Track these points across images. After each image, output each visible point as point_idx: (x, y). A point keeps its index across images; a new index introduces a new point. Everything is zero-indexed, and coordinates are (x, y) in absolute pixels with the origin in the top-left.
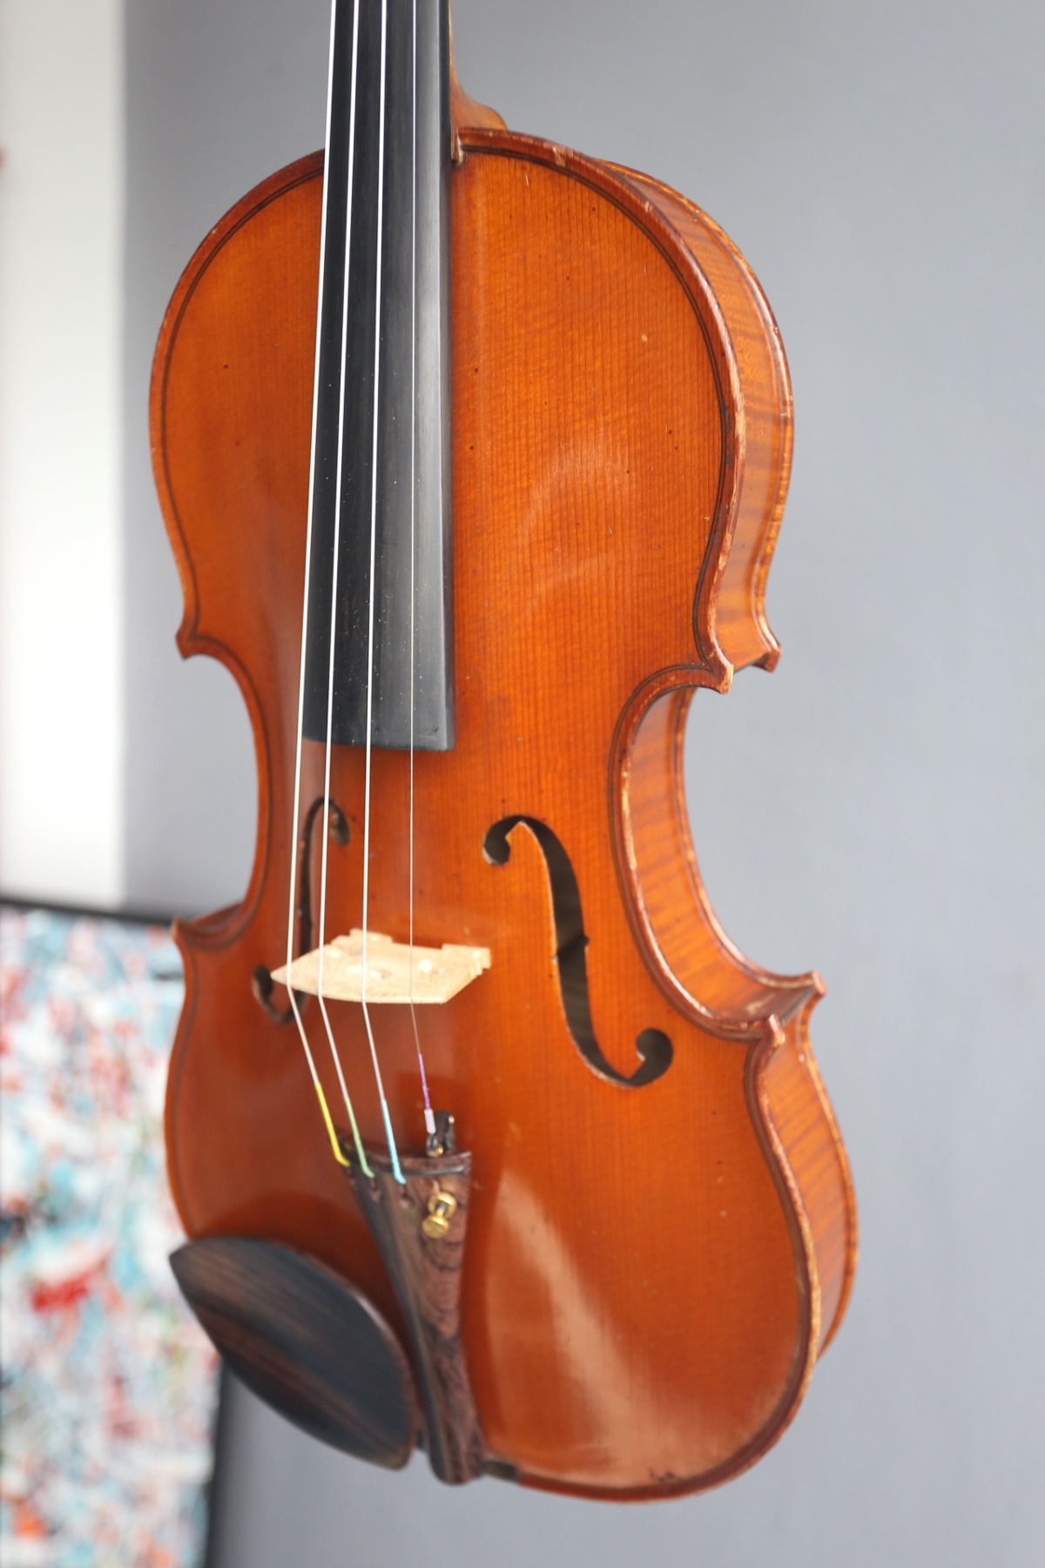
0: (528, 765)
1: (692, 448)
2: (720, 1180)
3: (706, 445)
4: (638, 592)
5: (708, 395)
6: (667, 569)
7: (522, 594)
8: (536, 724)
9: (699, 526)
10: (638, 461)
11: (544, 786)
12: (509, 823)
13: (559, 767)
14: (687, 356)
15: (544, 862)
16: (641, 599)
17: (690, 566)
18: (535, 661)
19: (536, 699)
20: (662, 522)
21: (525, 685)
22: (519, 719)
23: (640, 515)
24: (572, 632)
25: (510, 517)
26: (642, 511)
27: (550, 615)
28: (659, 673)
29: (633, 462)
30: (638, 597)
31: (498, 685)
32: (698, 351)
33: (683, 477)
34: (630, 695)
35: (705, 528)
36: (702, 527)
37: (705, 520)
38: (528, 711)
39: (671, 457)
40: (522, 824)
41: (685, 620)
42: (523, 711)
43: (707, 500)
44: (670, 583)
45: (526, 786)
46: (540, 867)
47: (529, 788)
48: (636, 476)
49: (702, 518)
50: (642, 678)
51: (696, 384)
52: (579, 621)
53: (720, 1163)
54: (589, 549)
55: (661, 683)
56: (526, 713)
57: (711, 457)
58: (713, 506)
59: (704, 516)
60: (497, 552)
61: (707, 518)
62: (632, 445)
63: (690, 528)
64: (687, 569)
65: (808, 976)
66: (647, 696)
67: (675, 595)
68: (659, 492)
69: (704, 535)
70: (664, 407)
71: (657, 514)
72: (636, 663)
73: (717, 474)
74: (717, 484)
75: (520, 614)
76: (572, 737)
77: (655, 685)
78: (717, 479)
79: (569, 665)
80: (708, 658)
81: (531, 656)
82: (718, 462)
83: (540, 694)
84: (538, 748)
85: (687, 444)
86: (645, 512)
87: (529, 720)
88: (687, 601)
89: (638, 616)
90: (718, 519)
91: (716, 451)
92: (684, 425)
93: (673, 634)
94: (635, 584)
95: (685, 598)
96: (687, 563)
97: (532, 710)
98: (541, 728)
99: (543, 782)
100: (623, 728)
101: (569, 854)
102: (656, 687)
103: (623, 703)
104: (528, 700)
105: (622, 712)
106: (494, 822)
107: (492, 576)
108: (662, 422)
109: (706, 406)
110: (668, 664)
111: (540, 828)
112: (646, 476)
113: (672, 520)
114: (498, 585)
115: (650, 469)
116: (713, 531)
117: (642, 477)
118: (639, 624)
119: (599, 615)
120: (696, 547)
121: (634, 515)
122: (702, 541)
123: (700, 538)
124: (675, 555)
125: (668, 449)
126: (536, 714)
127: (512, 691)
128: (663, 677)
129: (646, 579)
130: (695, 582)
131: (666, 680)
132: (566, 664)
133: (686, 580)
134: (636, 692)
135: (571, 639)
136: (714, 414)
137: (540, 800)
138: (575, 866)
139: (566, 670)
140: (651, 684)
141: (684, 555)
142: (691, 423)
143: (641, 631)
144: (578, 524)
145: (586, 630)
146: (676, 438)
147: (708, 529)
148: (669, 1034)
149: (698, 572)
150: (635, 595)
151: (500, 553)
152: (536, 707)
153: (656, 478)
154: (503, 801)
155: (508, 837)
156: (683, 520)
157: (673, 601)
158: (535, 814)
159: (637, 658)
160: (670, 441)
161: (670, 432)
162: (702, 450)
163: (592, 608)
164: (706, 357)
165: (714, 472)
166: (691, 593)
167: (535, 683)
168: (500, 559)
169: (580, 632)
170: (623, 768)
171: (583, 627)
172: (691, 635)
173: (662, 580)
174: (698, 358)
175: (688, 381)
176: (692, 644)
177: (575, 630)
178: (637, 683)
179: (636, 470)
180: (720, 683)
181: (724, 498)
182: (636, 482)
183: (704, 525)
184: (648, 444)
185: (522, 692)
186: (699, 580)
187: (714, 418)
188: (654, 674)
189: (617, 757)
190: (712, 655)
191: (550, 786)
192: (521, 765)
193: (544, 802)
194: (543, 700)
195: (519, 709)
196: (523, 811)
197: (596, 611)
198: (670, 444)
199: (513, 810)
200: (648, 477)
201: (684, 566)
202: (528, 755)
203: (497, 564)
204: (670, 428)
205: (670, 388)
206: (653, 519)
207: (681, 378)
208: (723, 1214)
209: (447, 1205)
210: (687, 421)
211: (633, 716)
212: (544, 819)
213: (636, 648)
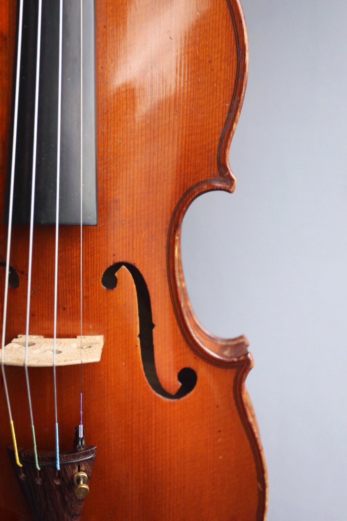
0: (127, 235)
1: (221, 69)
2: (219, 440)
3: (229, 68)
4: (189, 143)
5: (231, 43)
6: (205, 131)
7: (129, 144)
8: (133, 214)
9: (223, 109)
10: (192, 76)
11: (135, 246)
12: (117, 266)
13: (143, 235)
14: (220, 23)
15: (134, 286)
16: (190, 147)
17: (217, 129)
18: (133, 180)
19: (133, 201)
20: (203, 107)
21: (128, 193)
22: (124, 211)
23: (192, 104)
24: (153, 165)
25: (123, 104)
26: (193, 101)
27: (142, 156)
28: (198, 184)
29: (190, 76)
30: (188, 146)
31: (114, 193)
32: (227, 21)
33: (215, 84)
34: (181, 196)
35: (226, 110)
36: (224, 110)
37: (226, 106)
38: (129, 207)
39: (210, 74)
40: (124, 267)
41: (213, 157)
42: (126, 207)
43: (228, 96)
44: (206, 138)
45: (126, 247)
46: (133, 288)
47: (127, 247)
48: (191, 84)
49: (224, 105)
50: (189, 188)
51: (225, 37)
52: (158, 159)
53: (220, 431)
54: (164, 121)
55: (199, 189)
56: (128, 208)
57: (231, 74)
58: (230, 98)
59: (226, 104)
60: (116, 122)
61: (227, 105)
62: (190, 68)
63: (218, 110)
64: (215, 131)
65: (241, 337)
66: (192, 196)
67: (208, 144)
68: (202, 92)
69: (225, 114)
70: (207, 49)
71: (201, 103)
72: (186, 180)
73: (233, 83)
74: (233, 87)
75: (127, 155)
76: (150, 220)
77: (196, 190)
78: (233, 85)
79: (151, 182)
80: (225, 175)
81: (132, 177)
82: (234, 77)
83: (135, 197)
84: (133, 226)
85: (219, 67)
86: (194, 102)
87: (129, 211)
88: (215, 147)
89: (188, 156)
90: (233, 105)
91: (234, 71)
92: (218, 58)
93: (206, 164)
94: (187, 139)
95: (213, 145)
96: (215, 128)
97: (131, 206)
98: (135, 215)
99: (135, 244)
100: (177, 214)
101: (147, 281)
102: (197, 192)
103: (177, 201)
104: (129, 201)
105: (177, 206)
106: (109, 266)
107: (112, 135)
108: (206, 56)
109: (230, 49)
110: (203, 180)
111: (133, 269)
112: (196, 83)
113: (208, 106)
114: (116, 140)
115: (198, 80)
116: (230, 111)
117: (194, 84)
118: (188, 160)
119: (168, 156)
120: (221, 120)
121: (189, 104)
122: (224, 116)
123: (223, 115)
124: (209, 124)
125: (208, 70)
126: (133, 208)
127: (121, 196)
128: (200, 186)
129: (193, 136)
130: (219, 137)
131: (202, 188)
132: (149, 181)
133: (215, 136)
134: (185, 195)
135: (153, 168)
136: (233, 52)
137: (133, 254)
138: (149, 287)
139: (149, 184)
140: (193, 190)
141: (214, 124)
142: (221, 57)
143: (189, 163)
144: (159, 108)
145: (161, 163)
146: (213, 64)
147: (227, 111)
148: (195, 370)
149: (221, 132)
150: (187, 145)
151: (117, 123)
152: (133, 204)
153: (201, 85)
154: (114, 255)
155: (116, 274)
156: (215, 106)
157: (207, 147)
158: (130, 261)
159: (186, 177)
160: (210, 65)
161: (210, 61)
162: (226, 70)
163: (164, 152)
164: (231, 23)
165: (232, 82)
166: (217, 143)
167: (133, 192)
168: (117, 126)
169: (157, 164)
170: (176, 235)
171: (159, 161)
172: (216, 165)
173: (202, 137)
174: (226, 24)
175: (221, 36)
176: (216, 169)
177: (155, 163)
178: (185, 191)
179: (191, 81)
180: (231, 188)
181: (237, 94)
182: (191, 87)
183: (226, 108)
184: (198, 67)
185: (126, 197)
186: (221, 136)
187: (233, 54)
188: (195, 185)
189: (173, 229)
190: (227, 174)
191: (138, 246)
192: (124, 235)
193: (135, 255)
194: (137, 200)
195: (124, 205)
196: (124, 259)
197: (166, 153)
198: (210, 67)
199: (119, 260)
200: (197, 84)
201: (214, 130)
202: (128, 229)
203: (116, 128)
204: (210, 60)
205: (211, 39)
206: (198, 105)
207: (217, 34)
208: (221, 457)
209: (84, 477)
210: (219, 55)
211: (183, 207)
212: (134, 264)
213: (186, 172)
